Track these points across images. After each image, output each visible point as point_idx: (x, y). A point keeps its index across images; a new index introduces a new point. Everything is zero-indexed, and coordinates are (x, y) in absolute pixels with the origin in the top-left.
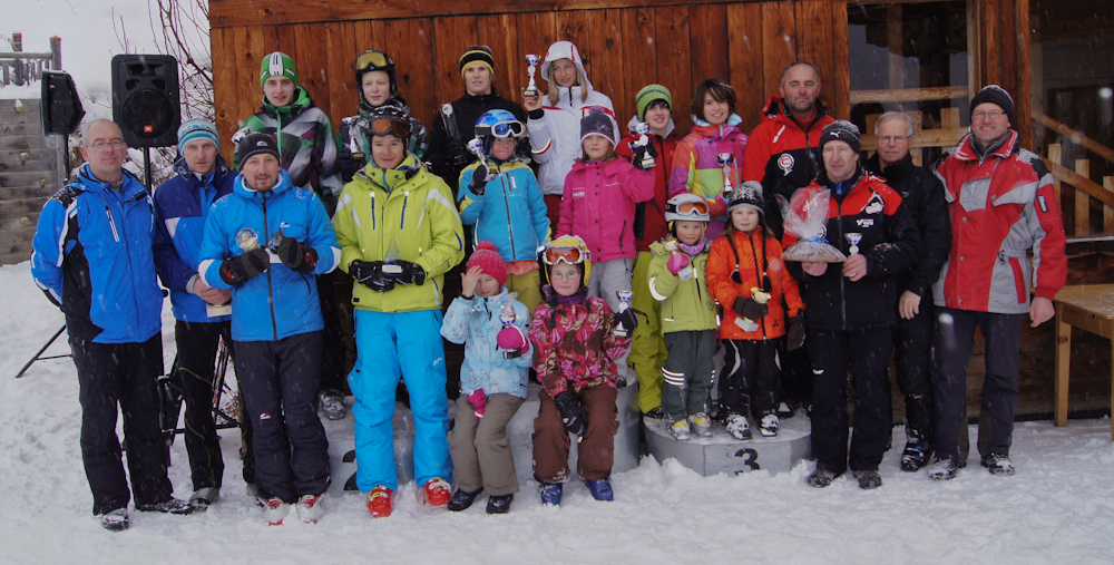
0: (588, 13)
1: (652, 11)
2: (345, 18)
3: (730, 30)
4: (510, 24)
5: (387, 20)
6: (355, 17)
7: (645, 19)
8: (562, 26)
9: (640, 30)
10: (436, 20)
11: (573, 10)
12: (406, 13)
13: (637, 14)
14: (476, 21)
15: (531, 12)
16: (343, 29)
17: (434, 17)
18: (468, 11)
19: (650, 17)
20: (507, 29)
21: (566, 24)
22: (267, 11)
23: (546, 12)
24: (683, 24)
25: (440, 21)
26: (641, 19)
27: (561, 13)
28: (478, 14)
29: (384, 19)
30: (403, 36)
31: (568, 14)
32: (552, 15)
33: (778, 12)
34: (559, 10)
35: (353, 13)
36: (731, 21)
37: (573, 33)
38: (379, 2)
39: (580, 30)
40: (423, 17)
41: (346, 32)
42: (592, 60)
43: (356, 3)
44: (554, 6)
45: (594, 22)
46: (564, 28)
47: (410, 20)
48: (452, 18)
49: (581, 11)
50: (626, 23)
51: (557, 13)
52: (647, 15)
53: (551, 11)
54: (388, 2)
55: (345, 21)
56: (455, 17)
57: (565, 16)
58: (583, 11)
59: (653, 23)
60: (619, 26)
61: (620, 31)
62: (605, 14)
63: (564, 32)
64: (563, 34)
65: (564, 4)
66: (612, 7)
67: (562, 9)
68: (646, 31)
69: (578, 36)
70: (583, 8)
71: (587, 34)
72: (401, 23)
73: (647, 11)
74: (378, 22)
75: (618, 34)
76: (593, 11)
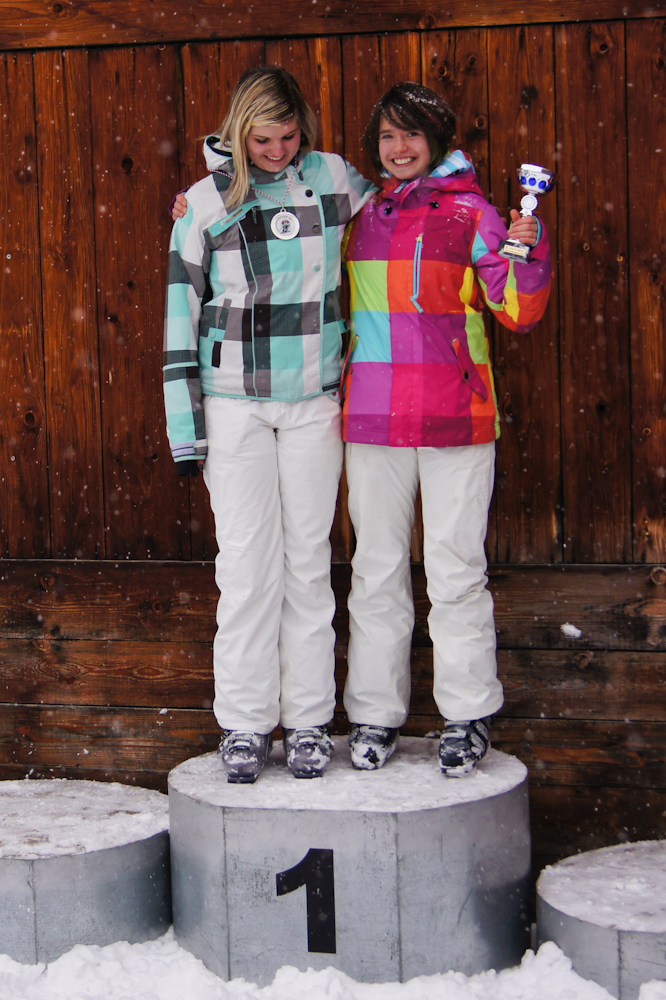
0: (487, 35)
1: (619, 29)
2: (16, 44)
4: (328, 55)
5: (95, 50)
6: (34, 44)
7: (604, 47)
9: (592, 68)
10: (186, 49)
11: (455, 29)
12: (132, 37)
13: (589, 35)
14: (263, 51)
15: (371, 33)
16: (11, 66)
17: (182, 43)
18: (248, 31)
19: (615, 41)
20: (324, 68)
23: (402, 32)
25: (194, 52)
26: (595, 46)
27: (432, 35)
28: (267, 39)
29: (90, 47)
30: (123, 80)
31: (445, 37)
32: (413, 40)
34: (428, 30)
35: (30, 35)
37: (456, 76)
38: (81, 13)
39: (471, 69)
40: (161, 44)
41: (16, 72)
42: (492, 131)
43: (36, 15)
44: (417, 23)
45: (497, 53)
46: (438, 66)
47: (137, 49)
48: (216, 45)
49: (471, 31)
50: (564, 54)
51: (423, 34)
52: (608, 38)
53: (412, 31)
54: (95, 13)
55: (15, 51)
56: (222, 44)
57: (441, 41)
58: (476, 31)
59: (621, 55)
60: (551, 61)
61: (551, 73)
62: (522, 37)
63: (436, 73)
64: (436, 79)
65: (440, 16)
66: (535, 21)
67: (433, 27)
68: (604, 70)
69: (465, 82)
70: (476, 24)
71: (484, 76)
72: (120, 54)
73: (609, 30)
74: (78, 52)
75: (547, 79)
76: (497, 31)
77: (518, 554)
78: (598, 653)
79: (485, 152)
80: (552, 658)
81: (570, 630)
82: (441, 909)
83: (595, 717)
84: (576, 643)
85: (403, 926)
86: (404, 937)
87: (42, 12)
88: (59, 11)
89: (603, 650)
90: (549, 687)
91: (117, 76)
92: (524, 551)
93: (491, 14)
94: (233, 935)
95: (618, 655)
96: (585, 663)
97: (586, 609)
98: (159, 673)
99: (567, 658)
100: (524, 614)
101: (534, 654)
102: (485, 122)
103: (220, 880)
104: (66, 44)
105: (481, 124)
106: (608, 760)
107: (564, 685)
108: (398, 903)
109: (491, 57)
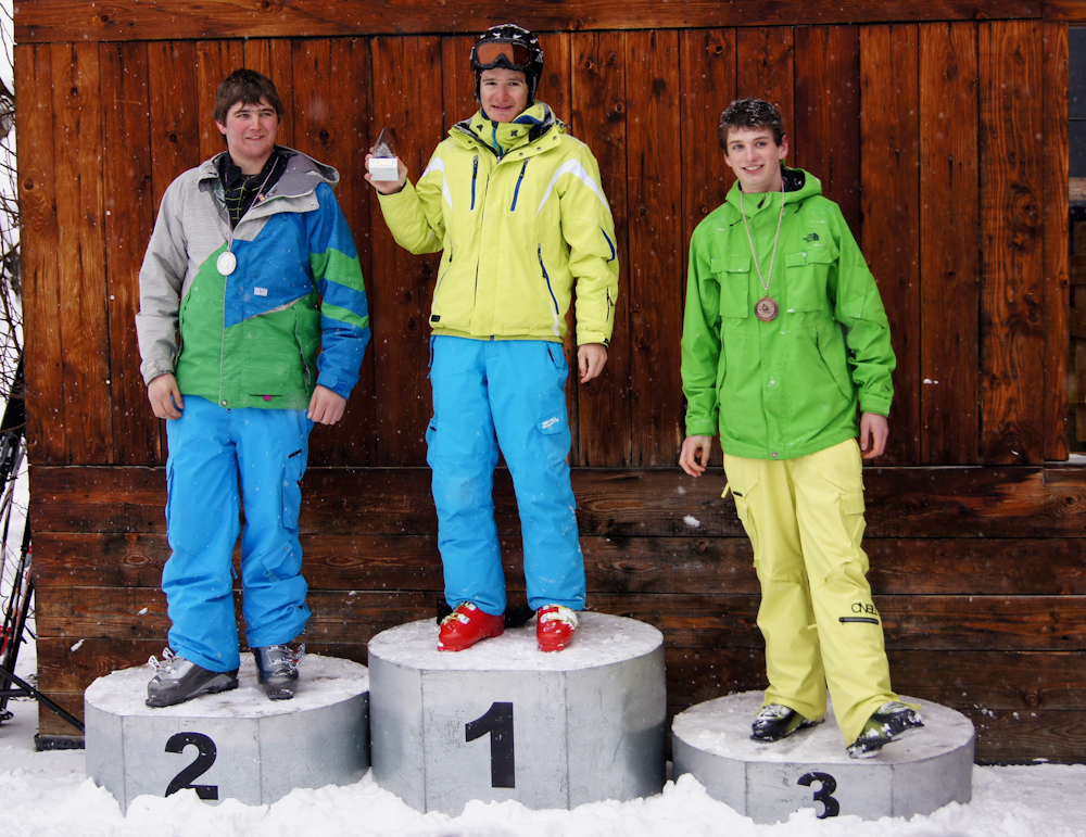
0: (625, 37)
1: (731, 35)
2: (229, 33)
3: (863, 71)
5: (296, 41)
6: (244, 34)
7: (719, 48)
8: (581, 57)
9: (710, 65)
10: (374, 42)
11: (599, 31)
12: (328, 30)
13: (707, 40)
14: (439, 46)
16: (224, 52)
17: (371, 36)
18: (427, 29)
19: (729, 46)
21: (586, 55)
22: (105, 18)
23: (555, 32)
24: (783, 60)
25: (382, 44)
26: (712, 48)
27: (580, 35)
28: (443, 35)
29: (292, 38)
30: (320, 67)
31: (590, 37)
32: (564, 38)
33: (949, 40)
34: (577, 31)
35: (242, 27)
36: (865, 55)
37: (599, 69)
38: (285, 9)
39: (611, 64)
40: (354, 36)
41: (229, 56)
42: (628, 115)
43: (247, 10)
44: (568, 25)
45: (633, 52)
46: (585, 61)
47: (334, 41)
48: (400, 38)
49: (612, 33)
50: (687, 53)
51: (572, 35)
52: (722, 42)
53: (563, 31)
54: (298, 10)
55: (228, 39)
56: (405, 38)
57: (587, 40)
58: (616, 33)
59: (733, 56)
60: (676, 59)
61: (677, 69)
62: (653, 39)
63: (583, 66)
64: (582, 71)
65: (586, 20)
66: (664, 26)
67: (581, 29)
68: (720, 68)
69: (607, 75)
70: (616, 27)
71: (623, 71)
72: (320, 46)
73: (723, 35)
74: (282, 42)
75: (674, 73)
76: (633, 33)
77: (649, 459)
78: (713, 540)
79: (623, 132)
80: (675, 544)
81: (691, 521)
82: (601, 750)
83: (711, 591)
84: (696, 532)
85: (571, 764)
86: (571, 773)
87: (252, 7)
88: (267, 7)
89: (718, 537)
90: (675, 568)
91: (316, 62)
92: (653, 457)
93: (628, 19)
94: (428, 776)
95: (728, 541)
96: (703, 547)
97: (704, 503)
98: (348, 561)
99: (689, 544)
100: (654, 508)
101: (661, 541)
102: (623, 107)
103: (418, 730)
104: (272, 35)
105: (619, 109)
106: (722, 627)
107: (686, 566)
108: (567, 745)
109: (628, 54)
